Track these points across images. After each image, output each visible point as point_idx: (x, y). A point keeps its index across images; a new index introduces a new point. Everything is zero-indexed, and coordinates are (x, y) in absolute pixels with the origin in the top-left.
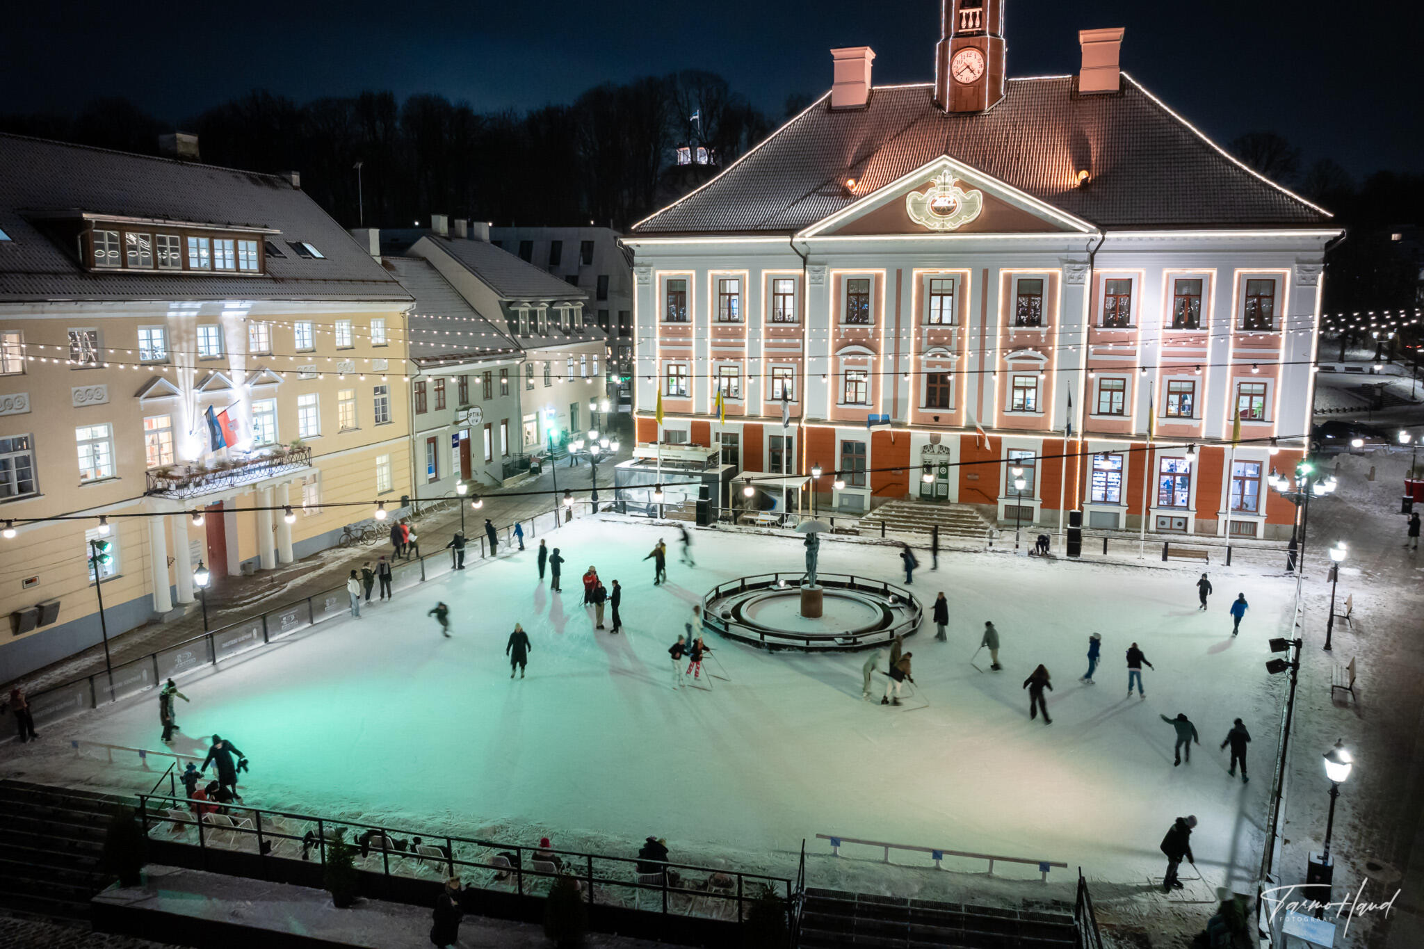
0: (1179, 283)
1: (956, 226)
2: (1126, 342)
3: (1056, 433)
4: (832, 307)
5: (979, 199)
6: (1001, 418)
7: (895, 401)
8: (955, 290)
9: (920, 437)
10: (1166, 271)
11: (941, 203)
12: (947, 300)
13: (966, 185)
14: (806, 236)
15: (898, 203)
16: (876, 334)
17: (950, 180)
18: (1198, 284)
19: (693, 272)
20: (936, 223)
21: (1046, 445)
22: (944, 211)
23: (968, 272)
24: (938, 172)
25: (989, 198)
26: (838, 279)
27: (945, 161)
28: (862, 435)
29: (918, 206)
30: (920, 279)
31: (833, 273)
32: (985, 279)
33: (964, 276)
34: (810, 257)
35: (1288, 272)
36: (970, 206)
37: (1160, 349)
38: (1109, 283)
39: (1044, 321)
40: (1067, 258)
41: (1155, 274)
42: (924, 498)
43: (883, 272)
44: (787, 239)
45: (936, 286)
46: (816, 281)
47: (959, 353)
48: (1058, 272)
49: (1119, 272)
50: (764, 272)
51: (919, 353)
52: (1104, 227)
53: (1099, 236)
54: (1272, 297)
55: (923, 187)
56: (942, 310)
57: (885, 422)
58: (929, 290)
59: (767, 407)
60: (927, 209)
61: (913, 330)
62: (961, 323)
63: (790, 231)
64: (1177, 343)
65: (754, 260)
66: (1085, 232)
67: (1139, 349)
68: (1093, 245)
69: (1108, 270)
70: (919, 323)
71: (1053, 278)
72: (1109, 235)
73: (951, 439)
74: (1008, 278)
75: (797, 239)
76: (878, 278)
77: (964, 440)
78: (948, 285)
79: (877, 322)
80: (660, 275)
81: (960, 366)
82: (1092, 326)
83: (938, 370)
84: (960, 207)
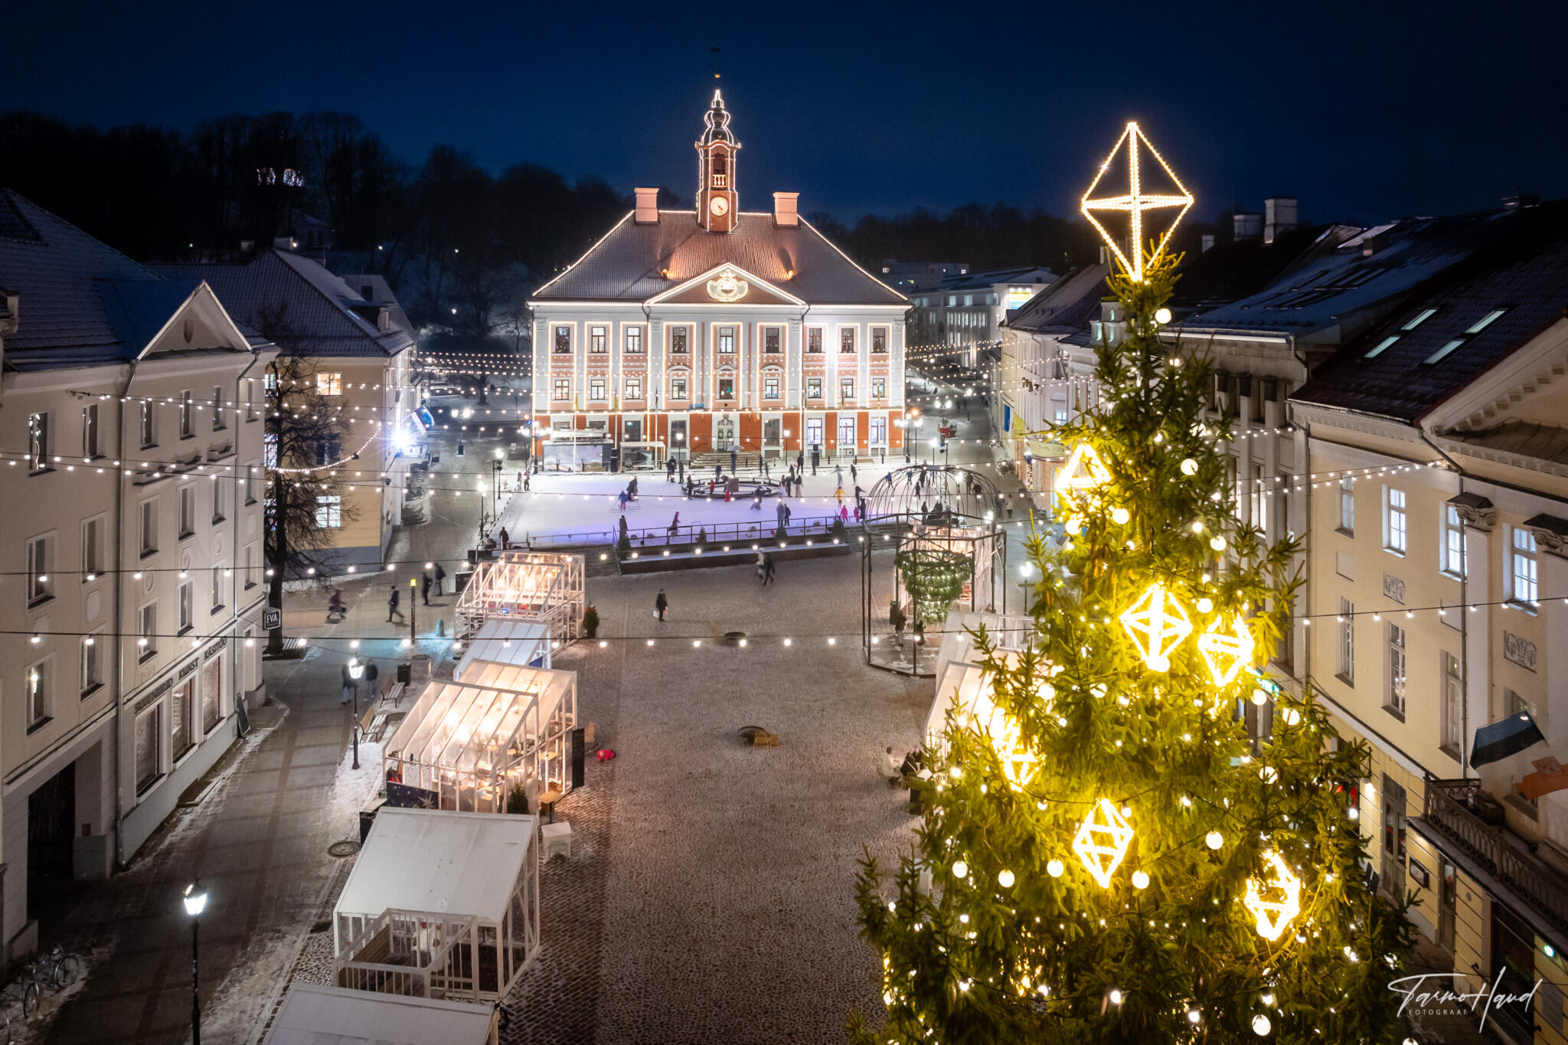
0: (844, 330)
1: (734, 300)
2: (818, 360)
3: (790, 409)
4: (665, 343)
5: (746, 286)
6: (761, 403)
7: (703, 397)
8: (733, 334)
9: (718, 416)
10: (838, 324)
11: (726, 287)
12: (729, 339)
13: (739, 279)
14: (651, 303)
15: (704, 285)
16: (691, 360)
17: (731, 275)
18: (852, 331)
19: (575, 323)
20: (724, 298)
21: (785, 416)
22: (728, 291)
23: (741, 324)
24: (724, 271)
25: (751, 286)
26: (668, 327)
27: (728, 265)
28: (684, 416)
29: (713, 288)
30: (715, 327)
31: (665, 324)
32: (750, 328)
33: (738, 327)
34: (651, 315)
35: (890, 325)
36: (741, 290)
37: (836, 363)
38: (812, 330)
39: (780, 349)
40: (790, 317)
41: (832, 326)
42: (720, 450)
43: (695, 324)
44: (640, 305)
45: (723, 332)
46: (654, 329)
47: (737, 368)
48: (787, 324)
49: (816, 325)
50: (622, 323)
51: (715, 368)
52: (809, 302)
53: (807, 307)
54: (884, 337)
55: (716, 278)
56: (727, 345)
57: (697, 408)
58: (720, 335)
59: (624, 404)
60: (719, 289)
61: (712, 357)
62: (738, 352)
63: (642, 299)
64: (843, 360)
65: (616, 316)
66: (800, 305)
67: (826, 363)
68: (804, 312)
69: (811, 323)
70: (715, 352)
71: (784, 328)
72: (812, 306)
73: (734, 415)
74: (762, 327)
75: (645, 305)
76: (691, 327)
77: (741, 416)
78: (729, 332)
79: (691, 352)
80: (551, 324)
81: (738, 375)
82: (804, 352)
83: (726, 377)
84: (736, 290)
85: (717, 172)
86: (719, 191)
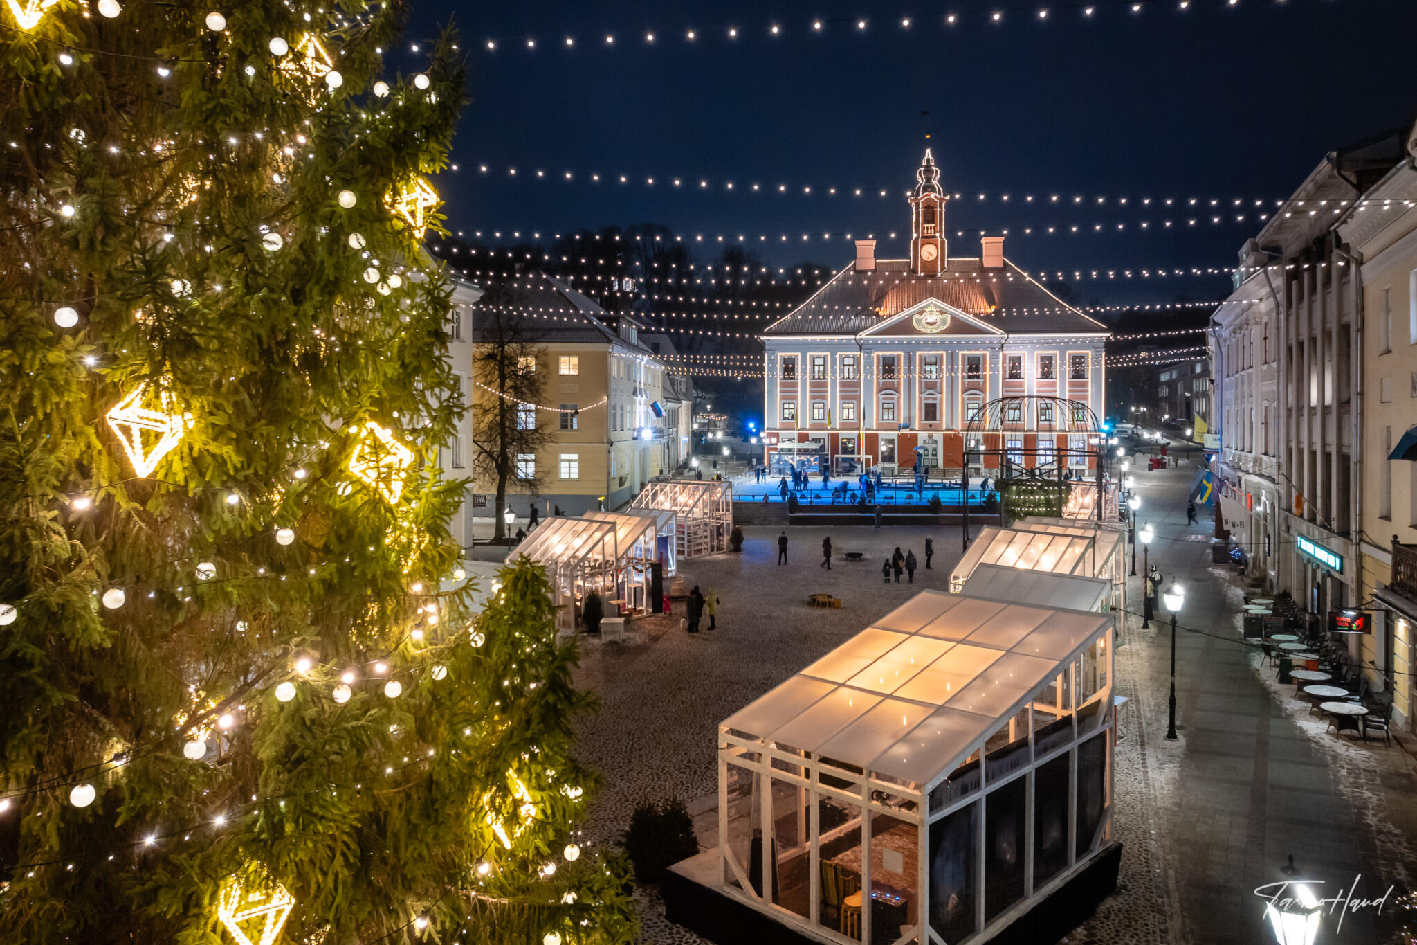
0: (1043, 358)
1: (938, 331)
2: (1020, 385)
3: (990, 430)
4: (876, 370)
5: (949, 318)
6: (962, 424)
7: (909, 418)
8: (937, 362)
9: (922, 436)
10: (1036, 352)
11: (931, 320)
12: (933, 367)
13: (942, 312)
14: (863, 335)
15: (910, 318)
16: (899, 383)
17: (934, 309)
18: (1050, 358)
20: (928, 329)
22: (931, 324)
23: (944, 353)
24: (928, 305)
25: (953, 318)
26: (878, 357)
27: (932, 300)
28: (894, 435)
29: (918, 321)
30: (920, 356)
31: (876, 354)
32: (952, 358)
33: (942, 355)
34: (863, 346)
35: (1090, 352)
36: (944, 322)
37: (1035, 389)
38: (1011, 358)
39: (981, 376)
40: (990, 346)
41: (1031, 353)
43: (902, 354)
44: (853, 337)
45: (928, 360)
46: (866, 358)
47: (941, 393)
48: (987, 353)
49: (1015, 353)
50: (838, 354)
51: (921, 392)
52: (1008, 332)
53: (1006, 336)
54: (1084, 364)
56: (931, 372)
57: (904, 428)
58: (924, 362)
59: (840, 424)
60: (924, 322)
61: (918, 383)
62: (941, 378)
63: (855, 332)
64: (1043, 386)
65: (833, 348)
66: (999, 334)
67: (1025, 388)
68: (1003, 340)
69: (1011, 352)
70: (920, 378)
71: (984, 356)
72: (1011, 336)
73: (938, 436)
74: (963, 356)
75: (858, 337)
76: (899, 356)
77: (945, 436)
78: (934, 360)
79: (899, 378)
80: (780, 355)
81: (941, 399)
82: (1004, 378)
83: (931, 401)
84: (939, 322)
85: (926, 221)
86: (928, 239)
